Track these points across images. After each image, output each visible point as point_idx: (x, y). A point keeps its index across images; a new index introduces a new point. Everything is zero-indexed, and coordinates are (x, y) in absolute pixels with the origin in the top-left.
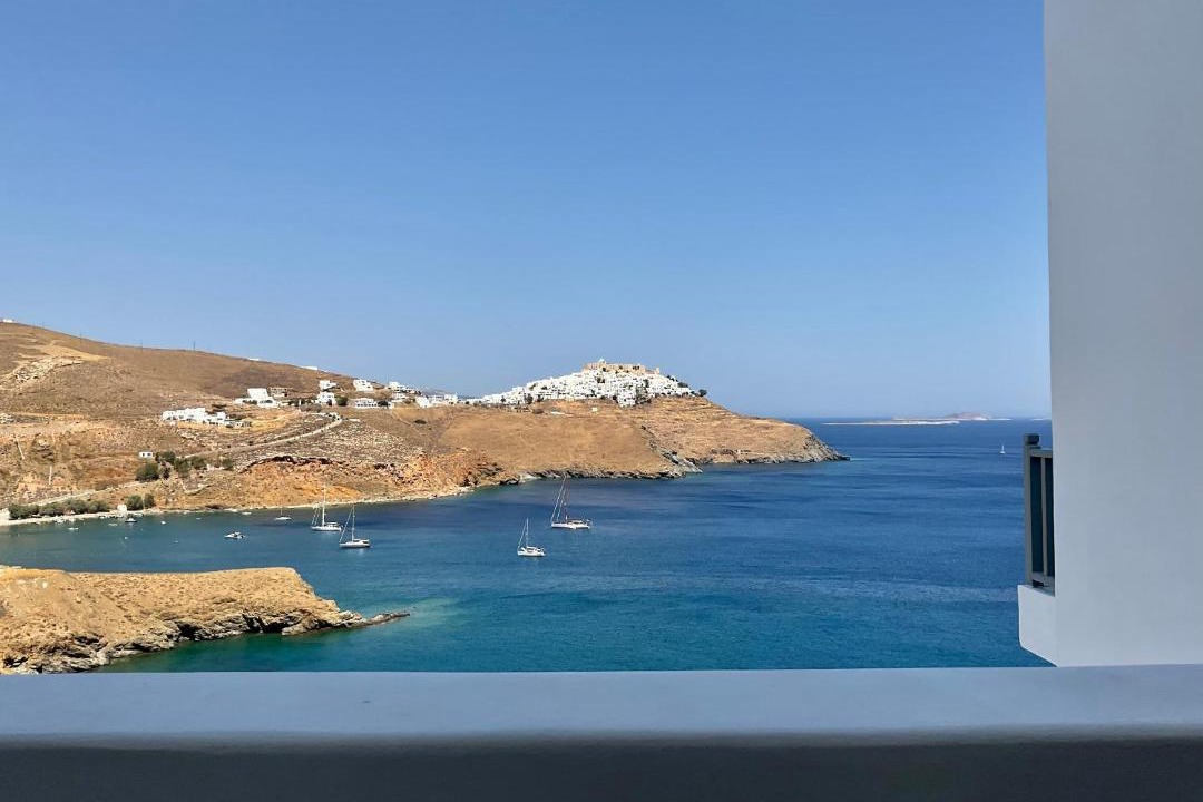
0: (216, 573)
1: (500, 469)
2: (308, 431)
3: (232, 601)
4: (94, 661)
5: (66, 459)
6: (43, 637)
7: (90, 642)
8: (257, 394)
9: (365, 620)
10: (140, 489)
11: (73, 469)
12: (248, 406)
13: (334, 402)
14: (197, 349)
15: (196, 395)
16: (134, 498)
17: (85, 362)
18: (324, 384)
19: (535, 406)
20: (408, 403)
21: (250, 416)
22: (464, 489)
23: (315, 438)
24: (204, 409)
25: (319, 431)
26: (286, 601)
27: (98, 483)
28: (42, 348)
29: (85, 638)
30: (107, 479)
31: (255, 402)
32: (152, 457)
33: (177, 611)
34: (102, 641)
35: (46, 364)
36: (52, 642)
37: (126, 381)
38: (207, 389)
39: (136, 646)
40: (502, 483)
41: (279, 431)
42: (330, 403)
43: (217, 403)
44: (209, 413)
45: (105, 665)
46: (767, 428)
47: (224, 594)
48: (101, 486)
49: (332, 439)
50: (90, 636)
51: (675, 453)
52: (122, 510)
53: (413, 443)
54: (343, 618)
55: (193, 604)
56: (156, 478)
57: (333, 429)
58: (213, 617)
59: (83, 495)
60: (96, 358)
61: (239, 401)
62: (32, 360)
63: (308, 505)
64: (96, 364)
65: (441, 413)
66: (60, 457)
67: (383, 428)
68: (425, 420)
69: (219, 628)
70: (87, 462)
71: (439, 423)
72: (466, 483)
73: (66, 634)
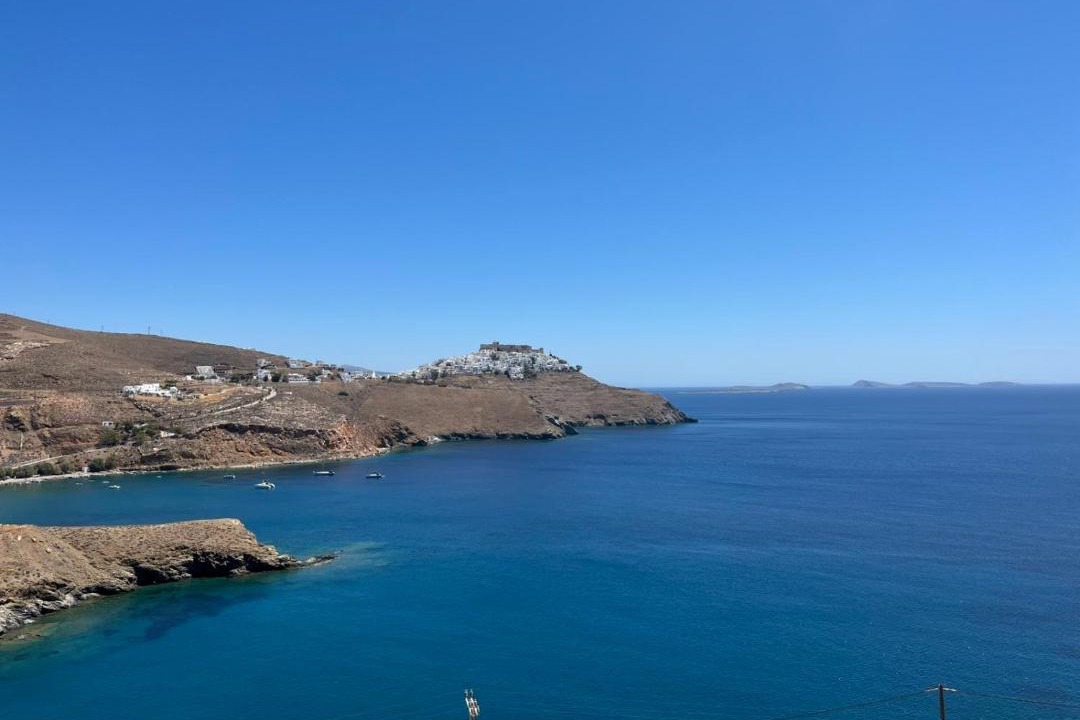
0: (171, 525)
1: (411, 434)
2: (247, 403)
3: (186, 548)
4: (64, 603)
5: (35, 427)
6: (18, 583)
7: (59, 586)
8: (205, 370)
9: (300, 562)
10: (103, 454)
11: (42, 437)
12: (196, 382)
13: (270, 378)
14: (152, 333)
15: (151, 372)
16: (95, 461)
17: (52, 345)
18: (263, 362)
19: (439, 380)
20: (332, 378)
21: (198, 390)
22: (381, 450)
23: (255, 409)
24: (158, 385)
25: (256, 402)
26: (232, 547)
27: (63, 449)
28: (14, 333)
29: (55, 584)
30: (73, 445)
31: (202, 378)
32: (113, 426)
33: (137, 557)
34: (70, 585)
35: (16, 348)
36: (25, 586)
37: (87, 361)
38: (159, 367)
39: (100, 590)
40: (414, 445)
41: (224, 402)
42: (266, 379)
43: (169, 379)
44: (164, 388)
45: (73, 606)
46: (631, 396)
47: (178, 541)
48: (66, 451)
49: (269, 409)
50: (59, 581)
51: (557, 418)
52: (86, 473)
53: (338, 411)
54: (281, 561)
55: (151, 552)
56: (114, 444)
57: (268, 401)
58: (168, 562)
59: (47, 459)
60: (62, 341)
61: (189, 378)
62: (5, 343)
63: (249, 465)
64: (62, 347)
65: (361, 386)
66: (28, 425)
67: (311, 399)
68: (348, 392)
69: (175, 571)
70: (54, 430)
71: (361, 395)
72: (384, 445)
73: (37, 580)
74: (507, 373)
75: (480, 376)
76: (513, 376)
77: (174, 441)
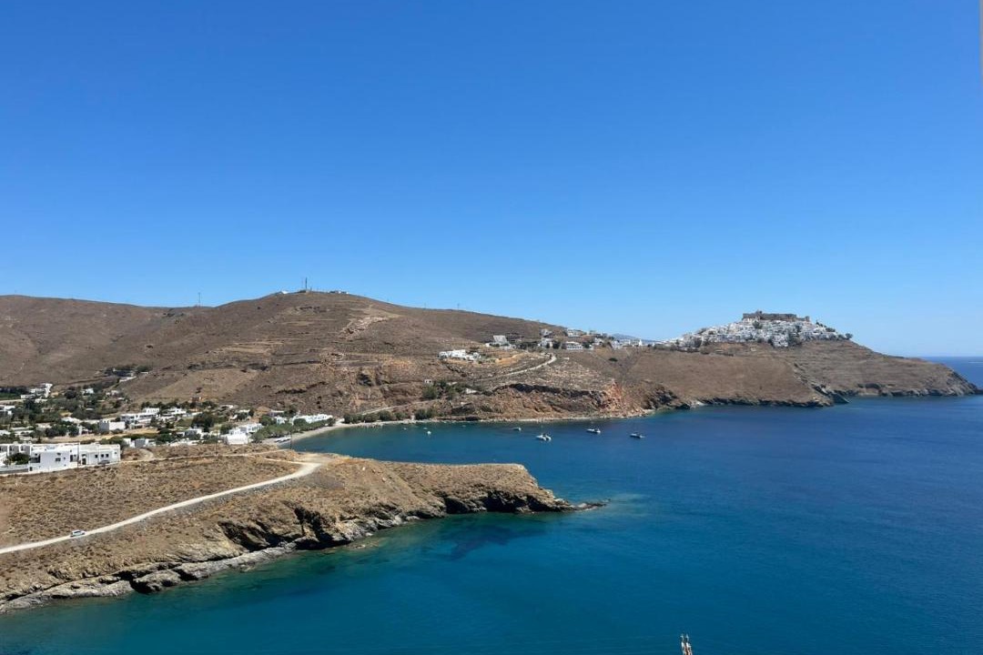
0: (471, 466)
1: (675, 397)
2: (532, 366)
3: (482, 486)
4: (394, 522)
5: (378, 383)
6: (362, 504)
7: (392, 509)
8: (500, 339)
9: (572, 506)
10: (424, 406)
11: (383, 391)
12: (493, 348)
13: (551, 345)
14: (460, 309)
15: (461, 340)
16: (420, 410)
17: (391, 319)
18: (546, 332)
19: (702, 347)
20: (604, 346)
21: (495, 355)
22: (646, 411)
23: (538, 372)
24: (464, 351)
25: (540, 366)
26: (518, 488)
27: (398, 400)
28: (365, 311)
29: (387, 506)
30: (404, 398)
31: (498, 346)
32: (432, 384)
33: (446, 490)
34: (399, 508)
35: (365, 322)
36: (367, 507)
37: (414, 332)
38: (466, 336)
39: (419, 514)
40: (677, 408)
41: (514, 365)
42: (548, 346)
43: (473, 346)
44: (469, 353)
45: (401, 525)
46: (910, 366)
47: (477, 480)
48: (399, 402)
49: (551, 373)
50: (391, 505)
51: (825, 387)
52: (413, 421)
53: (608, 375)
54: (557, 503)
55: (457, 486)
56: (433, 398)
57: (549, 365)
58: (469, 497)
59: (387, 408)
60: (397, 316)
61: (488, 345)
62: (358, 318)
63: (534, 420)
64: (397, 320)
65: (628, 353)
66: (374, 382)
67: (586, 364)
68: (617, 358)
69: (474, 504)
70: (392, 386)
71: (628, 361)
72: (649, 407)
73: (376, 502)
74: (770, 341)
75: (743, 344)
76: (776, 344)
77: (476, 397)
